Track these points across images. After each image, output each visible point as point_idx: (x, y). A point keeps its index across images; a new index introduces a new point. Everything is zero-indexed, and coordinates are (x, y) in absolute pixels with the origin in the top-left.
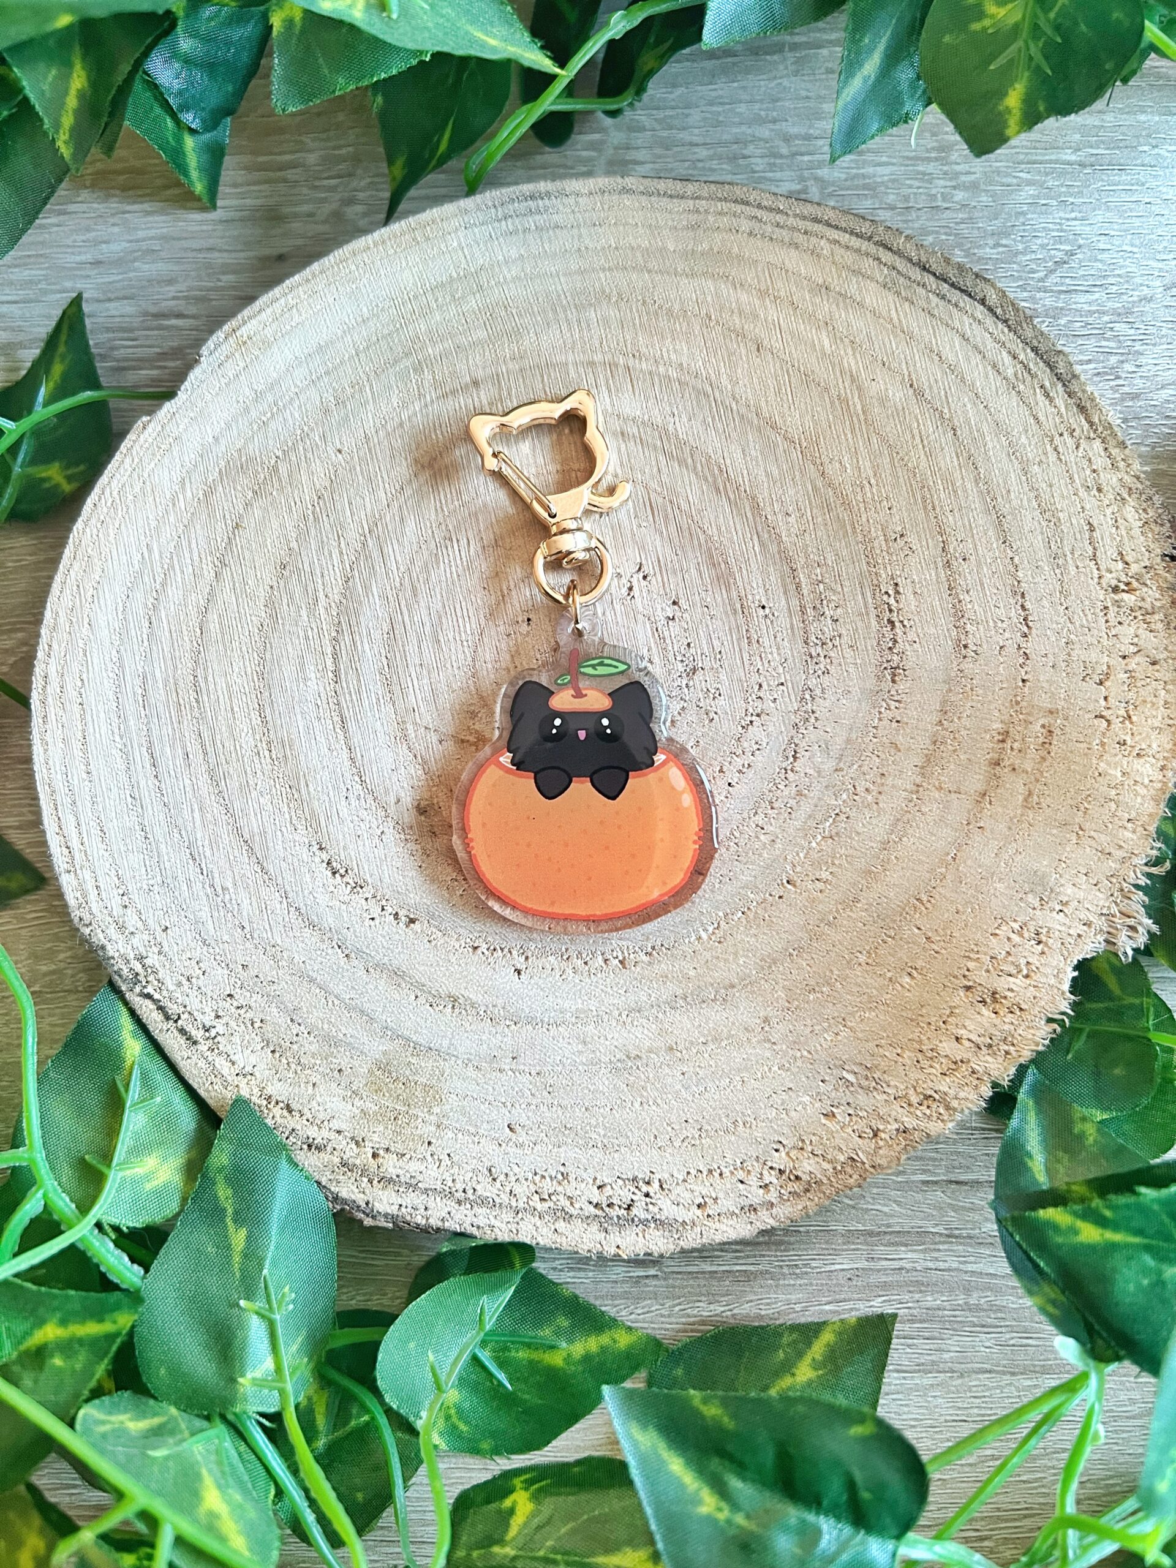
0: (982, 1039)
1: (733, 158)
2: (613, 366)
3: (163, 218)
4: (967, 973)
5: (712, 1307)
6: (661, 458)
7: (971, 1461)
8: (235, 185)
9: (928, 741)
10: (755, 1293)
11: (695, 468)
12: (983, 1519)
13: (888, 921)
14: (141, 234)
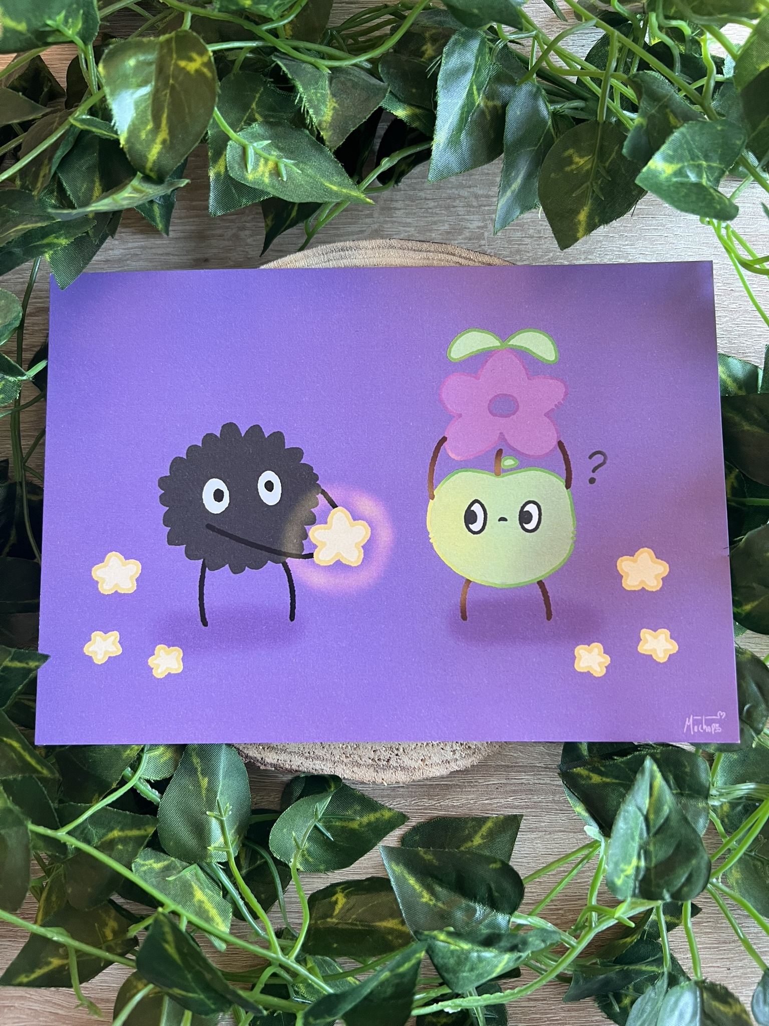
1: (447, 208)
3: (142, 236)
5: (430, 801)
7: (553, 873)
8: (180, 218)
10: (451, 795)
12: (558, 900)
14: (130, 245)
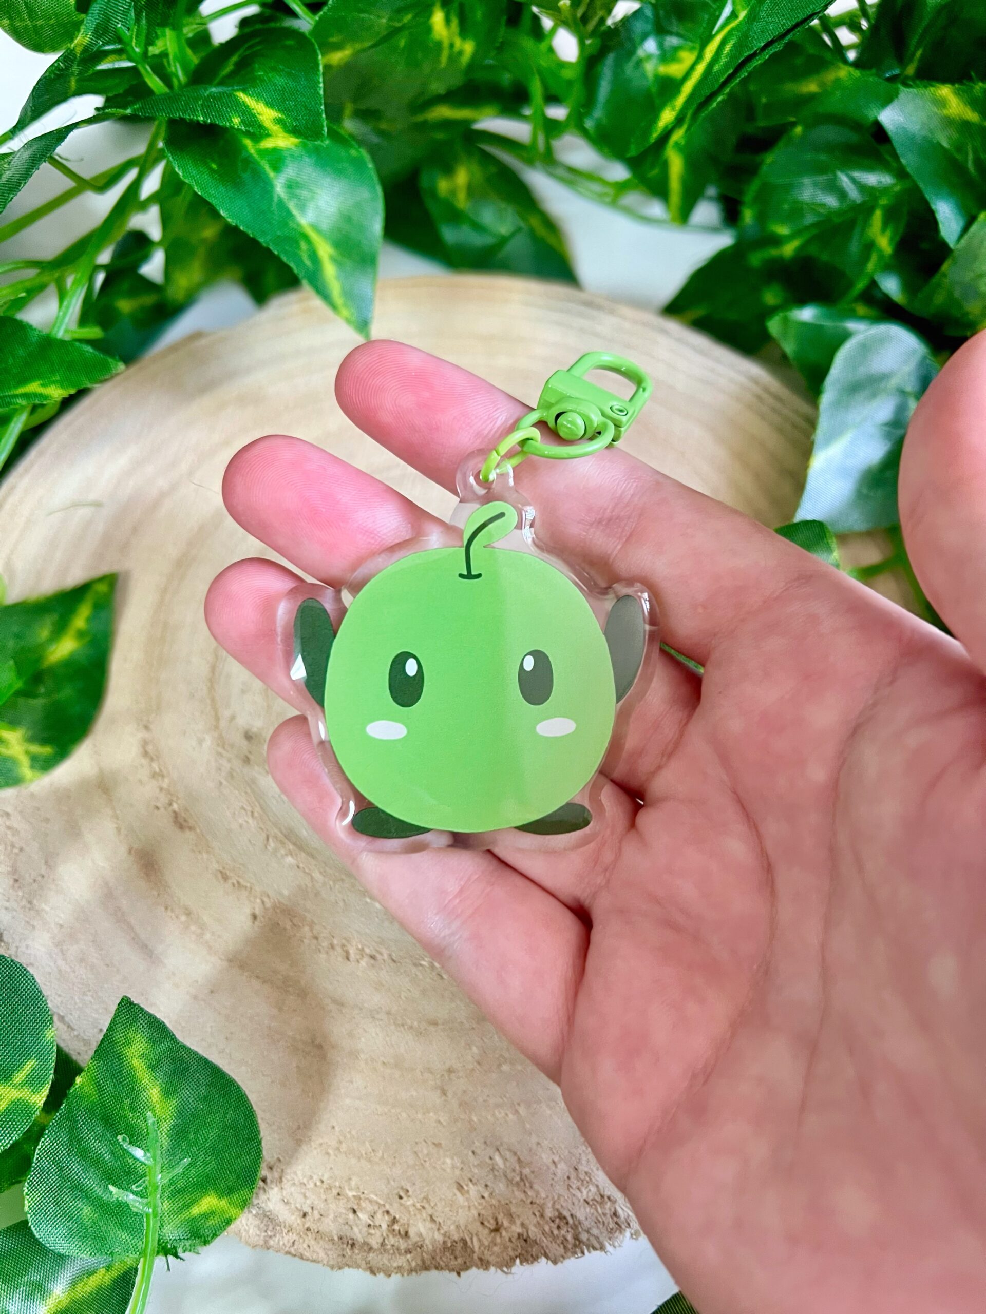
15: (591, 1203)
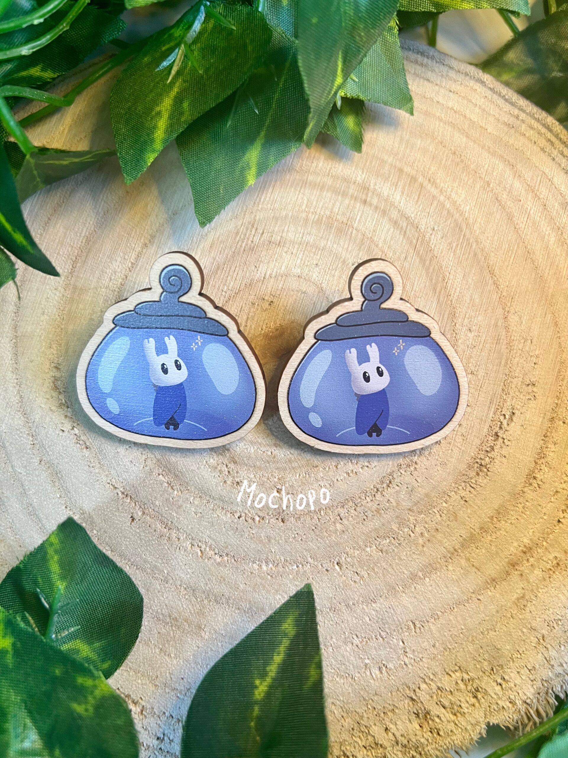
0: (403, 738)
2: (414, 179)
4: (417, 690)
6: (411, 251)
9: (477, 525)
11: (429, 269)
13: (386, 626)
15: (368, 748)
